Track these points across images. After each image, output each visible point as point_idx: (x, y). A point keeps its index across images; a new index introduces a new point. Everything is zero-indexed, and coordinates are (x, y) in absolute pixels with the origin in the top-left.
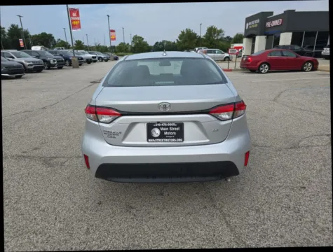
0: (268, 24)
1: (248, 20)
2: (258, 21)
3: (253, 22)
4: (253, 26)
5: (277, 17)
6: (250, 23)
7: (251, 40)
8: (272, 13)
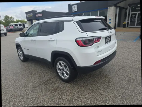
0: (37, 15)
1: (27, 13)
2: (32, 14)
3: (29, 14)
4: (30, 16)
5: (40, 13)
6: (28, 15)
7: (30, 22)
8: (36, 11)
